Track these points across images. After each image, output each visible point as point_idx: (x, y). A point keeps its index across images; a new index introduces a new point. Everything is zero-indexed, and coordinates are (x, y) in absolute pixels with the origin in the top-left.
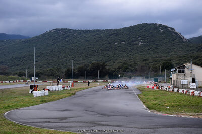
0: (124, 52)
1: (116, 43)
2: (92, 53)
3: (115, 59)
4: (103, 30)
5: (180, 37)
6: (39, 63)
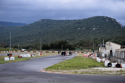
0: (84, 34)
1: (79, 29)
2: (64, 34)
3: (78, 38)
4: (71, 20)
5: (119, 25)
6: (31, 41)
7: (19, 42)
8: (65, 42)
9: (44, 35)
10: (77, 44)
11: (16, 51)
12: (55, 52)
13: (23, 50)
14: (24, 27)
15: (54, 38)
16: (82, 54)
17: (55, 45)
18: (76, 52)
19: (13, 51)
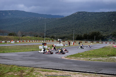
2: (98, 26)
3: (112, 29)
4: (106, 12)
6: (68, 31)
7: (56, 32)
8: (98, 34)
9: (80, 26)
10: (110, 35)
11: (53, 41)
12: (88, 42)
13: (59, 40)
14: (62, 19)
15: (89, 29)
16: (113, 44)
17: (88, 35)
18: (108, 43)
19: (50, 41)
